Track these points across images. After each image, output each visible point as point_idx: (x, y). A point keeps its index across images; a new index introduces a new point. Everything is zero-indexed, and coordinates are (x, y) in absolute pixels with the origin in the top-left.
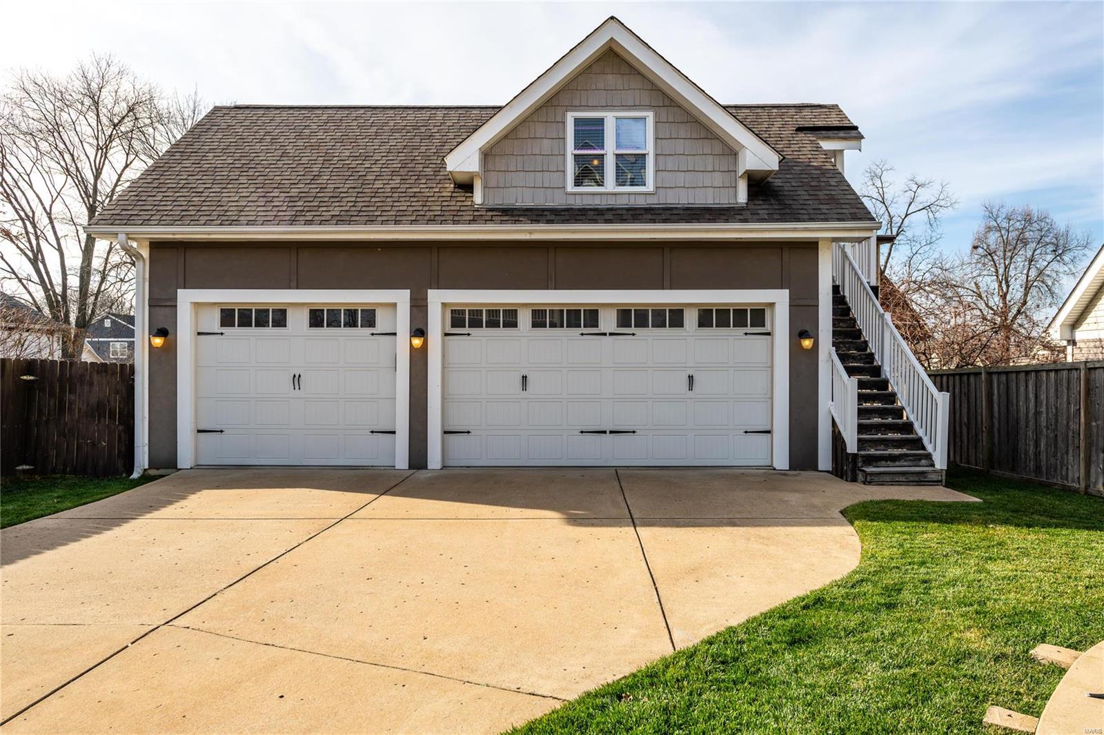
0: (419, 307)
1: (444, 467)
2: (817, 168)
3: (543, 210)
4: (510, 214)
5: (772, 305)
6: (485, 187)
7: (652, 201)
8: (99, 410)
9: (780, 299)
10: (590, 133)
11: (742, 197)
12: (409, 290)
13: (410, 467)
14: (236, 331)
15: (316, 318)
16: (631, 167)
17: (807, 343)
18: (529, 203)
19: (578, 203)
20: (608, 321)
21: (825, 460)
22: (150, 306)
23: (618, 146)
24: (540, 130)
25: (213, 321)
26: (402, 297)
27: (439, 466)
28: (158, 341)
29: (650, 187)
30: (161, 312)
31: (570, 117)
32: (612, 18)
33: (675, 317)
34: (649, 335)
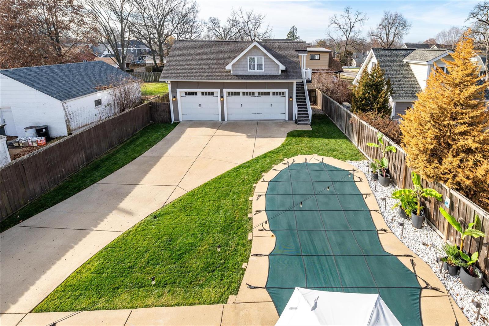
0: (222, 92)
1: (228, 120)
2: (296, 63)
3: (244, 75)
4: (238, 76)
6: (233, 70)
7: (264, 74)
8: (164, 111)
9: (286, 91)
10: (252, 60)
11: (280, 73)
12: (219, 90)
13: (222, 120)
14: (188, 96)
15: (203, 94)
16: (260, 67)
17: (291, 99)
18: (241, 74)
19: (250, 74)
20: (256, 94)
21: (294, 118)
22: (172, 92)
23: (257, 63)
24: (243, 60)
25: (184, 95)
26: (219, 91)
28: (174, 99)
29: (263, 71)
30: (174, 93)
31: (248, 57)
33: (269, 94)
34: (264, 97)
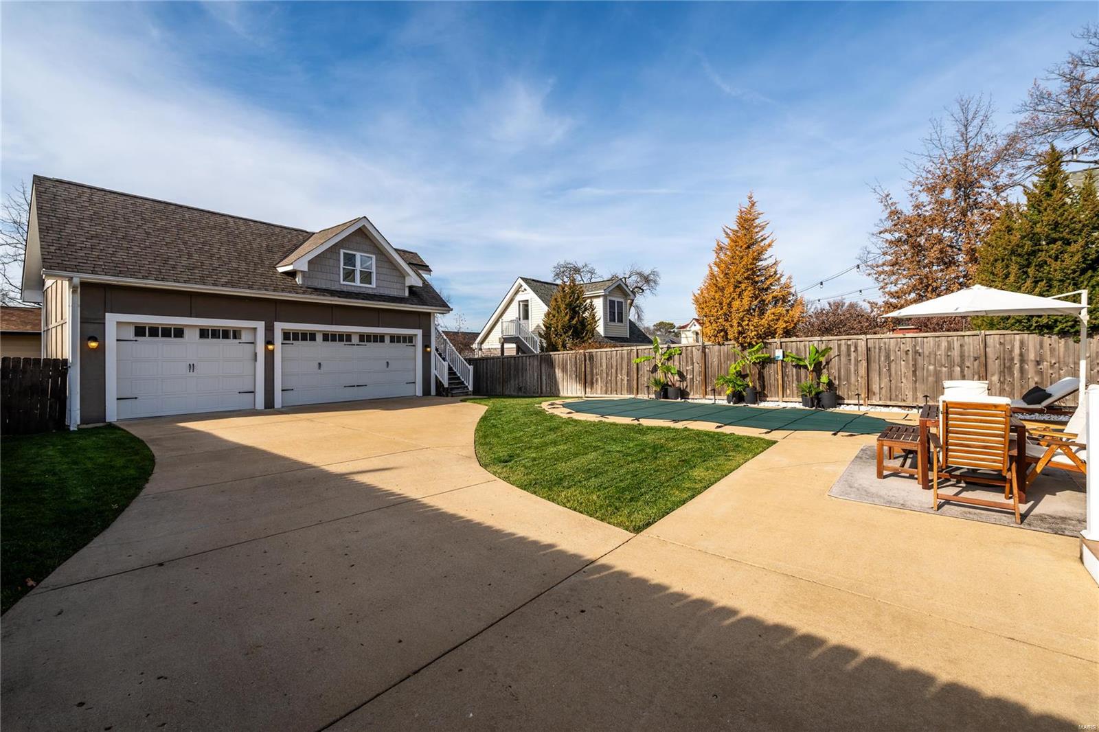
0: (269, 330)
1: (282, 407)
3: (332, 290)
4: (317, 290)
5: (416, 335)
6: (302, 276)
7: (376, 292)
9: (419, 332)
10: (350, 259)
11: (407, 294)
12: (264, 322)
13: (265, 408)
14: (147, 339)
15: (204, 333)
16: (366, 277)
17: (428, 349)
18: (324, 287)
19: (345, 289)
20: (355, 339)
21: (433, 392)
22: (81, 322)
23: (361, 267)
24: (329, 256)
25: (130, 332)
26: (260, 326)
27: (280, 406)
28: (93, 345)
29: (374, 286)
30: (91, 326)
31: (342, 251)
32: (365, 217)
33: (381, 338)
34: (371, 345)
